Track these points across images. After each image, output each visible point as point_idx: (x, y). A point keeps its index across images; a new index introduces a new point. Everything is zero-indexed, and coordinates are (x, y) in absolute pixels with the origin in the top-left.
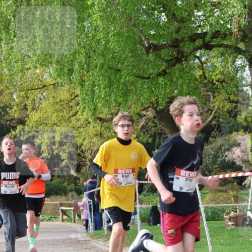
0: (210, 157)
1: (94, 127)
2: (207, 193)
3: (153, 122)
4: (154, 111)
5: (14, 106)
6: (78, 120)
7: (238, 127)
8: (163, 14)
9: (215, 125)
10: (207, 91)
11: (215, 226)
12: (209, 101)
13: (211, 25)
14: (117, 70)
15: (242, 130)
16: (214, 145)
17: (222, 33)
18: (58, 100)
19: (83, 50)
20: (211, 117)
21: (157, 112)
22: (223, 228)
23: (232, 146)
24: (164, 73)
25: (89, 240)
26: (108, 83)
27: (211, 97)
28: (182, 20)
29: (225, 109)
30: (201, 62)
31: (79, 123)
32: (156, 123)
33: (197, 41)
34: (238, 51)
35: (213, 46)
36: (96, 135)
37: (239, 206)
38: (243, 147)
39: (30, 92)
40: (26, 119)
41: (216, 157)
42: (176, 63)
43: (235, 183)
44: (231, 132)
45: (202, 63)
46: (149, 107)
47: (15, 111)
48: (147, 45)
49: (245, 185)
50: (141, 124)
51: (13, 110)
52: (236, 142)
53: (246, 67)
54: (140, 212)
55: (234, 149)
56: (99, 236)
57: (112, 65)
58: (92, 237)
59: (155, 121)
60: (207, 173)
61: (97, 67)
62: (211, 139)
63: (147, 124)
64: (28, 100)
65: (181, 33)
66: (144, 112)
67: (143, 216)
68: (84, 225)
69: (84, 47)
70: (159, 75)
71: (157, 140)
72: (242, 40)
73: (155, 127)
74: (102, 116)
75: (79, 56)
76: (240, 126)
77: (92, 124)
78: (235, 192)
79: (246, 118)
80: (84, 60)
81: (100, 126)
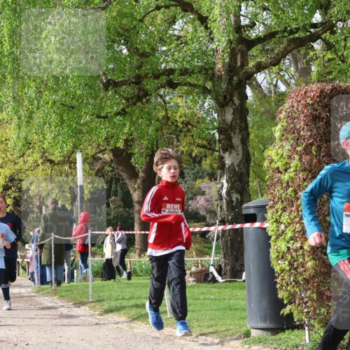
1: (43, 170)
3: (110, 166)
4: (111, 154)
6: (25, 162)
7: (203, 173)
8: (124, 47)
10: (171, 134)
12: (172, 144)
14: (70, 107)
15: (207, 178)
17: (190, 71)
18: (4, 139)
19: (34, 83)
21: (114, 155)
23: (195, 195)
24: (123, 113)
25: (34, 296)
27: (175, 140)
28: (144, 55)
29: (194, 155)
30: (164, 101)
31: (27, 165)
32: (113, 168)
33: (161, 78)
34: (205, 91)
35: (177, 85)
37: (201, 260)
38: (208, 197)
42: (137, 102)
43: (198, 236)
44: (195, 179)
45: (165, 103)
46: (106, 149)
48: (105, 81)
49: (209, 237)
50: (97, 168)
52: (200, 190)
54: (92, 266)
55: (198, 198)
56: (45, 292)
57: (65, 102)
58: (38, 292)
59: (112, 165)
61: (48, 103)
63: (103, 168)
65: (144, 68)
66: (100, 155)
67: (96, 270)
68: (30, 279)
69: (34, 81)
70: (118, 114)
71: (113, 186)
72: (211, 79)
73: (112, 171)
74: (53, 158)
75: (28, 90)
76: (205, 173)
77: (41, 167)
78: (198, 246)
79: (211, 165)
80: (34, 95)
81: (50, 169)
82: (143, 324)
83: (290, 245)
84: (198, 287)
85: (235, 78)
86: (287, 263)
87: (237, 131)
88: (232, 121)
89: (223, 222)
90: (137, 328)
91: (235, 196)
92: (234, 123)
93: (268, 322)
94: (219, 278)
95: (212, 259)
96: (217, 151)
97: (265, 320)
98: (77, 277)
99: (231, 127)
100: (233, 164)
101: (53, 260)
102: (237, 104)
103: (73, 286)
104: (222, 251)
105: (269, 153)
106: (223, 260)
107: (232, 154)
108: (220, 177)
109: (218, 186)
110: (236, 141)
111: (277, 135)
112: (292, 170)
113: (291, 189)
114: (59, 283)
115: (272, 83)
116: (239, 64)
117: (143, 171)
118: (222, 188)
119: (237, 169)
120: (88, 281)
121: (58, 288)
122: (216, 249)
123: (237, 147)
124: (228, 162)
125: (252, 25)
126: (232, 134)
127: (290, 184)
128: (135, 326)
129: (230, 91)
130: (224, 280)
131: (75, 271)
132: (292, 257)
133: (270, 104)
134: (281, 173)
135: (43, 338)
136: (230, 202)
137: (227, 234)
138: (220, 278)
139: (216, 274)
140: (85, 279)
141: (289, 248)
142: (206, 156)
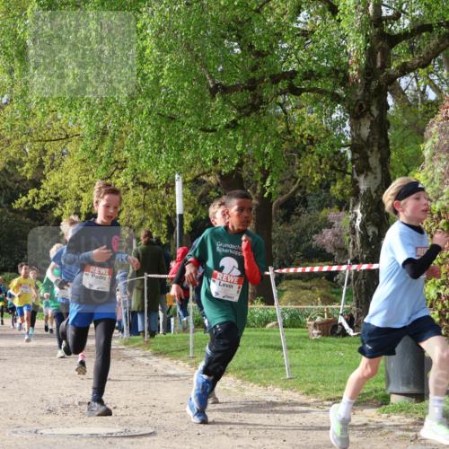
0: (292, 241)
1: (134, 195)
2: (286, 290)
3: (216, 191)
4: (217, 176)
5: (26, 162)
7: (330, 201)
8: (236, 44)
9: (300, 198)
10: (292, 152)
11: (295, 335)
12: (293, 164)
13: (300, 61)
14: (169, 117)
15: (336, 206)
16: (297, 225)
17: (316, 74)
20: (296, 186)
21: (221, 177)
22: (306, 337)
23: (321, 228)
24: (233, 125)
25: (123, 349)
26: (158, 136)
27: (297, 159)
28: (259, 54)
30: (285, 111)
33: (280, 83)
34: (336, 99)
35: (302, 91)
36: (137, 207)
37: (328, 309)
38: (336, 230)
39: (48, 143)
40: (42, 181)
41: (299, 241)
42: (251, 112)
43: (323, 278)
44: (320, 209)
45: (286, 113)
46: (211, 170)
47: (28, 169)
48: (211, 86)
49: (337, 280)
50: (200, 194)
51: (25, 168)
52: (327, 221)
53: (346, 120)
54: (193, 313)
55: (325, 231)
56: (136, 344)
57: (163, 112)
58: (125, 344)
59: (219, 190)
60: (285, 262)
61: (142, 113)
62: (293, 217)
63: (208, 194)
64: (45, 155)
65: (259, 70)
66: (204, 178)
70: (227, 126)
72: (342, 84)
74: (146, 180)
76: (333, 200)
77: (131, 192)
78: (323, 291)
79: (342, 190)
80: (125, 103)
81: (143, 194)
82: (256, 386)
83: (441, 291)
84: (324, 342)
85: (374, 83)
86: (437, 313)
87: (376, 149)
88: (369, 137)
89: (355, 261)
90: (248, 390)
91: (371, 230)
92: (371, 139)
93: (412, 386)
94: (350, 331)
95: (341, 307)
96: (349, 174)
97: (407, 384)
98: (175, 327)
99: (368, 144)
100: (369, 190)
101: (146, 306)
102: (376, 116)
103: (170, 337)
104: (354, 298)
105: (417, 176)
106: (355, 308)
107: (369, 177)
108: (354, 206)
109: (350, 217)
110: (374, 161)
111: (427, 153)
112: (445, 197)
113: (443, 221)
114: (153, 334)
115: (419, 89)
116: (379, 64)
117: (256, 197)
118: (355, 219)
119: (374, 195)
120: (188, 332)
121: (152, 340)
122: (346, 295)
123: (375, 168)
124: (363, 187)
125: (396, 17)
126: (369, 152)
127: (442, 215)
128: (247, 388)
129: (367, 99)
130: (356, 334)
131: (172, 319)
132: (444, 306)
133: (416, 115)
134: (431, 201)
135: (133, 401)
136: (364, 237)
137: (360, 277)
138: (352, 330)
139: (346, 326)
140: (185, 329)
141: (439, 295)
142: (335, 180)
